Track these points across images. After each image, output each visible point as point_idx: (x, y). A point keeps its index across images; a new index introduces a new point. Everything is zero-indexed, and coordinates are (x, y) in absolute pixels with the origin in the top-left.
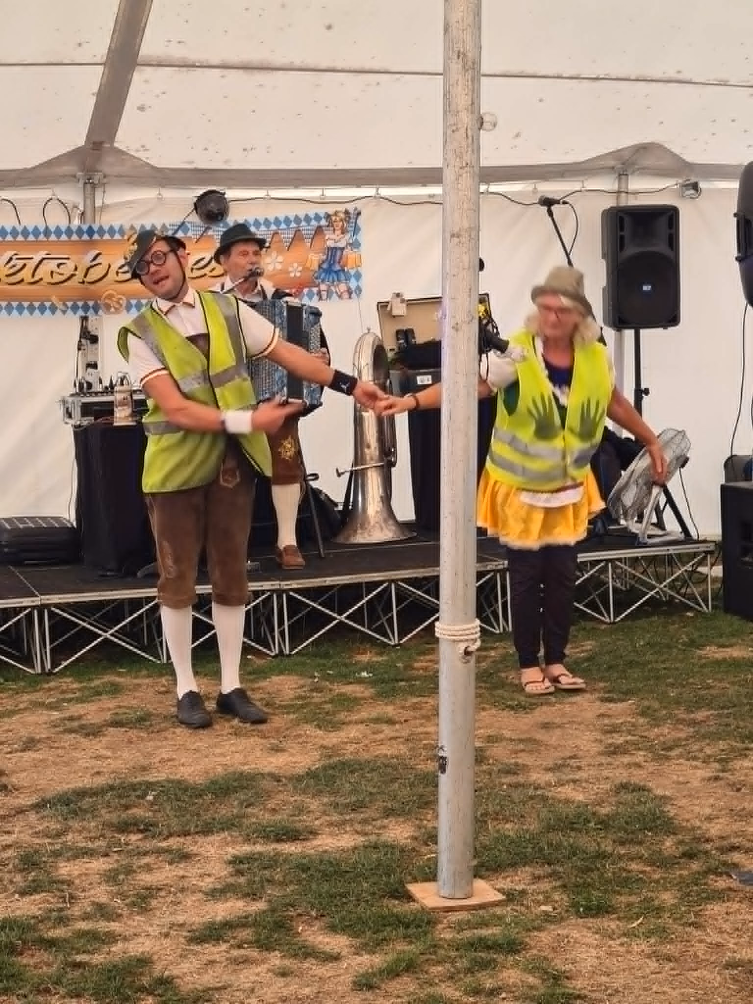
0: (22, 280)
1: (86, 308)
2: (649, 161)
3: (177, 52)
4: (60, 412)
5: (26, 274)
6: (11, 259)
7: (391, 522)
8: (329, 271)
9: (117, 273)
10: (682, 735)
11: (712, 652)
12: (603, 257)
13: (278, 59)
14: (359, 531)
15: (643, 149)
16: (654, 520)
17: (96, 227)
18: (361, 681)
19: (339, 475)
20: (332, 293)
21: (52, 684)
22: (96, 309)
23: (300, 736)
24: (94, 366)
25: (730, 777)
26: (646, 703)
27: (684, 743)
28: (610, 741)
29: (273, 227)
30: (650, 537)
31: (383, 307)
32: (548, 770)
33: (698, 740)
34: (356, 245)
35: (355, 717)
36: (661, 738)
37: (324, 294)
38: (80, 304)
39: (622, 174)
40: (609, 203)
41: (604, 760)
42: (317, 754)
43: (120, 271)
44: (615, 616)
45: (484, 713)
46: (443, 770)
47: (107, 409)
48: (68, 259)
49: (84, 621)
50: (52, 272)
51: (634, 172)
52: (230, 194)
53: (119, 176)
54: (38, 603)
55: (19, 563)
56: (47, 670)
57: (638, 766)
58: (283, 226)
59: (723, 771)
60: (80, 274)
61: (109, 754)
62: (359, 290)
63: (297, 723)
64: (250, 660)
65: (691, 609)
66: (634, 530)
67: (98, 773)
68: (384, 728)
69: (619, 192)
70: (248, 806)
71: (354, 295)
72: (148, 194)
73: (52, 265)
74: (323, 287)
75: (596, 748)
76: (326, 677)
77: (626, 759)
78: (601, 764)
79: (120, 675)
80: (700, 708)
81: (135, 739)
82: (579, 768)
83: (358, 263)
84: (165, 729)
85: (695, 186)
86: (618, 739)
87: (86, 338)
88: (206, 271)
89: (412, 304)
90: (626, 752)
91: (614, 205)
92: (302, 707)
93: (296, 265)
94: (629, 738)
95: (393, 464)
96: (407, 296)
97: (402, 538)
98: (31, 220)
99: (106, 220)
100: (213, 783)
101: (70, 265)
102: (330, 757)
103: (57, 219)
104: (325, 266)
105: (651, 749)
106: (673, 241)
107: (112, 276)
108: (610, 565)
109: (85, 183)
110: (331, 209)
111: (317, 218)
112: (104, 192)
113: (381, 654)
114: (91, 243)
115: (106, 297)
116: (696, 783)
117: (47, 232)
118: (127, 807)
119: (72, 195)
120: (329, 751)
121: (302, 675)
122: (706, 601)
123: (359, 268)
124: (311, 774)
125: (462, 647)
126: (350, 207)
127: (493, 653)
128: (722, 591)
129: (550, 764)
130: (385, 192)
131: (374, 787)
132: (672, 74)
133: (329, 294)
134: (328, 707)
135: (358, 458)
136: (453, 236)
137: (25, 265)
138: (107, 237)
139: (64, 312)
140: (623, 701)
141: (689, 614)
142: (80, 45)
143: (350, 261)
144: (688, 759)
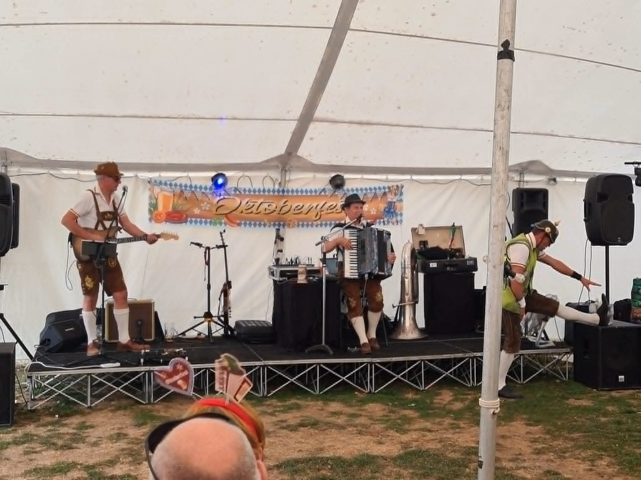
0: (252, 212)
1: (279, 225)
2: (534, 168)
3: (331, 116)
4: (267, 273)
5: (254, 209)
6: (248, 202)
7: (416, 330)
8: (388, 212)
9: (294, 210)
10: (569, 446)
11: (572, 402)
12: (513, 210)
13: (375, 120)
14: (402, 334)
15: (532, 163)
16: (543, 336)
17: (285, 190)
18: (411, 408)
19: (394, 307)
20: (389, 222)
21: (268, 403)
22: (284, 226)
23: (388, 436)
24: (281, 251)
25: (597, 469)
26: (548, 427)
27: (570, 450)
28: (535, 447)
29: (364, 192)
30: (541, 344)
31: (414, 230)
32: (510, 460)
33: (578, 449)
34: (401, 201)
35: (412, 427)
36: (559, 446)
37: (386, 223)
38: (277, 223)
39: (521, 173)
40: (516, 186)
41: (535, 457)
42: (399, 446)
43: (296, 209)
44: (524, 380)
45: (472, 429)
46: (481, 467)
47: (295, 274)
48: (272, 203)
49: (280, 372)
50: (266, 209)
51: (526, 172)
52: (346, 176)
53: (297, 167)
54: (263, 364)
55: (248, 343)
56: (265, 395)
57: (552, 461)
58: (369, 191)
59: (593, 466)
60: (278, 209)
61: (303, 441)
62: (401, 221)
63: (387, 429)
64: (356, 394)
65: (557, 378)
66: (531, 340)
67: (300, 451)
68: (428, 434)
69: (520, 181)
70: (375, 473)
71: (399, 223)
72: (309, 175)
73: (265, 205)
74: (386, 219)
75: (529, 450)
76: (396, 406)
77: (545, 457)
78: (534, 459)
79: (298, 399)
80: (574, 432)
81: (313, 433)
82: (524, 461)
83: (401, 208)
84: (326, 429)
85: (554, 180)
86: (540, 446)
87: (279, 239)
88: (334, 210)
89: (427, 229)
90: (544, 453)
91: (518, 187)
92: (387, 421)
93: (374, 209)
94: (544, 445)
95: (417, 302)
96: (425, 226)
97: (422, 337)
98: (257, 185)
99: (291, 186)
100: (356, 459)
101: (274, 205)
102: (406, 448)
103: (269, 185)
104: (387, 210)
105: (555, 452)
106: (545, 205)
107: (292, 211)
108: (522, 357)
109: (282, 170)
110: (390, 184)
111: (384, 188)
112: (290, 173)
113: (416, 394)
114: (283, 197)
115: (289, 221)
116: (581, 472)
117: (264, 191)
118: (319, 470)
119: (276, 175)
120: (405, 445)
121: (383, 403)
122: (565, 374)
123: (402, 211)
124: (400, 457)
125: (492, 411)
126: (399, 184)
127: (469, 397)
128: (573, 369)
129: (510, 457)
130: (415, 177)
131: (431, 465)
132: (549, 132)
133: (388, 222)
134: (399, 421)
135: (402, 300)
136: (494, 226)
137: (253, 205)
138: (290, 194)
139: (269, 227)
140: (537, 426)
141: (558, 381)
142: (288, 112)
143: (398, 207)
144: (575, 459)
